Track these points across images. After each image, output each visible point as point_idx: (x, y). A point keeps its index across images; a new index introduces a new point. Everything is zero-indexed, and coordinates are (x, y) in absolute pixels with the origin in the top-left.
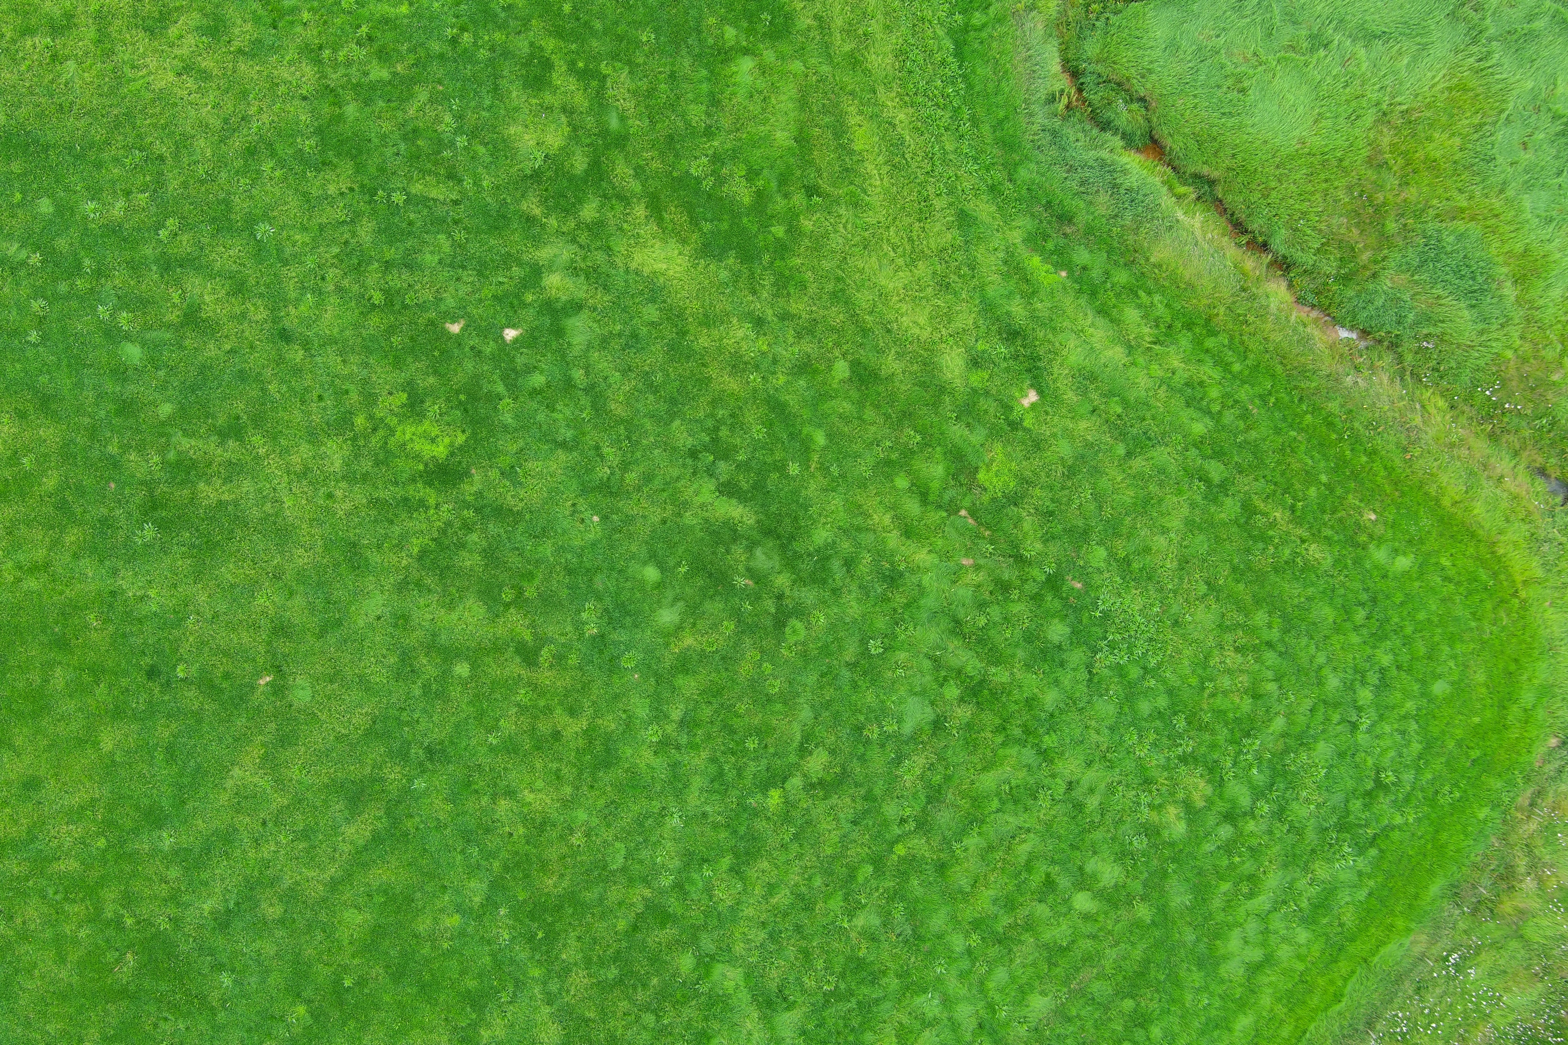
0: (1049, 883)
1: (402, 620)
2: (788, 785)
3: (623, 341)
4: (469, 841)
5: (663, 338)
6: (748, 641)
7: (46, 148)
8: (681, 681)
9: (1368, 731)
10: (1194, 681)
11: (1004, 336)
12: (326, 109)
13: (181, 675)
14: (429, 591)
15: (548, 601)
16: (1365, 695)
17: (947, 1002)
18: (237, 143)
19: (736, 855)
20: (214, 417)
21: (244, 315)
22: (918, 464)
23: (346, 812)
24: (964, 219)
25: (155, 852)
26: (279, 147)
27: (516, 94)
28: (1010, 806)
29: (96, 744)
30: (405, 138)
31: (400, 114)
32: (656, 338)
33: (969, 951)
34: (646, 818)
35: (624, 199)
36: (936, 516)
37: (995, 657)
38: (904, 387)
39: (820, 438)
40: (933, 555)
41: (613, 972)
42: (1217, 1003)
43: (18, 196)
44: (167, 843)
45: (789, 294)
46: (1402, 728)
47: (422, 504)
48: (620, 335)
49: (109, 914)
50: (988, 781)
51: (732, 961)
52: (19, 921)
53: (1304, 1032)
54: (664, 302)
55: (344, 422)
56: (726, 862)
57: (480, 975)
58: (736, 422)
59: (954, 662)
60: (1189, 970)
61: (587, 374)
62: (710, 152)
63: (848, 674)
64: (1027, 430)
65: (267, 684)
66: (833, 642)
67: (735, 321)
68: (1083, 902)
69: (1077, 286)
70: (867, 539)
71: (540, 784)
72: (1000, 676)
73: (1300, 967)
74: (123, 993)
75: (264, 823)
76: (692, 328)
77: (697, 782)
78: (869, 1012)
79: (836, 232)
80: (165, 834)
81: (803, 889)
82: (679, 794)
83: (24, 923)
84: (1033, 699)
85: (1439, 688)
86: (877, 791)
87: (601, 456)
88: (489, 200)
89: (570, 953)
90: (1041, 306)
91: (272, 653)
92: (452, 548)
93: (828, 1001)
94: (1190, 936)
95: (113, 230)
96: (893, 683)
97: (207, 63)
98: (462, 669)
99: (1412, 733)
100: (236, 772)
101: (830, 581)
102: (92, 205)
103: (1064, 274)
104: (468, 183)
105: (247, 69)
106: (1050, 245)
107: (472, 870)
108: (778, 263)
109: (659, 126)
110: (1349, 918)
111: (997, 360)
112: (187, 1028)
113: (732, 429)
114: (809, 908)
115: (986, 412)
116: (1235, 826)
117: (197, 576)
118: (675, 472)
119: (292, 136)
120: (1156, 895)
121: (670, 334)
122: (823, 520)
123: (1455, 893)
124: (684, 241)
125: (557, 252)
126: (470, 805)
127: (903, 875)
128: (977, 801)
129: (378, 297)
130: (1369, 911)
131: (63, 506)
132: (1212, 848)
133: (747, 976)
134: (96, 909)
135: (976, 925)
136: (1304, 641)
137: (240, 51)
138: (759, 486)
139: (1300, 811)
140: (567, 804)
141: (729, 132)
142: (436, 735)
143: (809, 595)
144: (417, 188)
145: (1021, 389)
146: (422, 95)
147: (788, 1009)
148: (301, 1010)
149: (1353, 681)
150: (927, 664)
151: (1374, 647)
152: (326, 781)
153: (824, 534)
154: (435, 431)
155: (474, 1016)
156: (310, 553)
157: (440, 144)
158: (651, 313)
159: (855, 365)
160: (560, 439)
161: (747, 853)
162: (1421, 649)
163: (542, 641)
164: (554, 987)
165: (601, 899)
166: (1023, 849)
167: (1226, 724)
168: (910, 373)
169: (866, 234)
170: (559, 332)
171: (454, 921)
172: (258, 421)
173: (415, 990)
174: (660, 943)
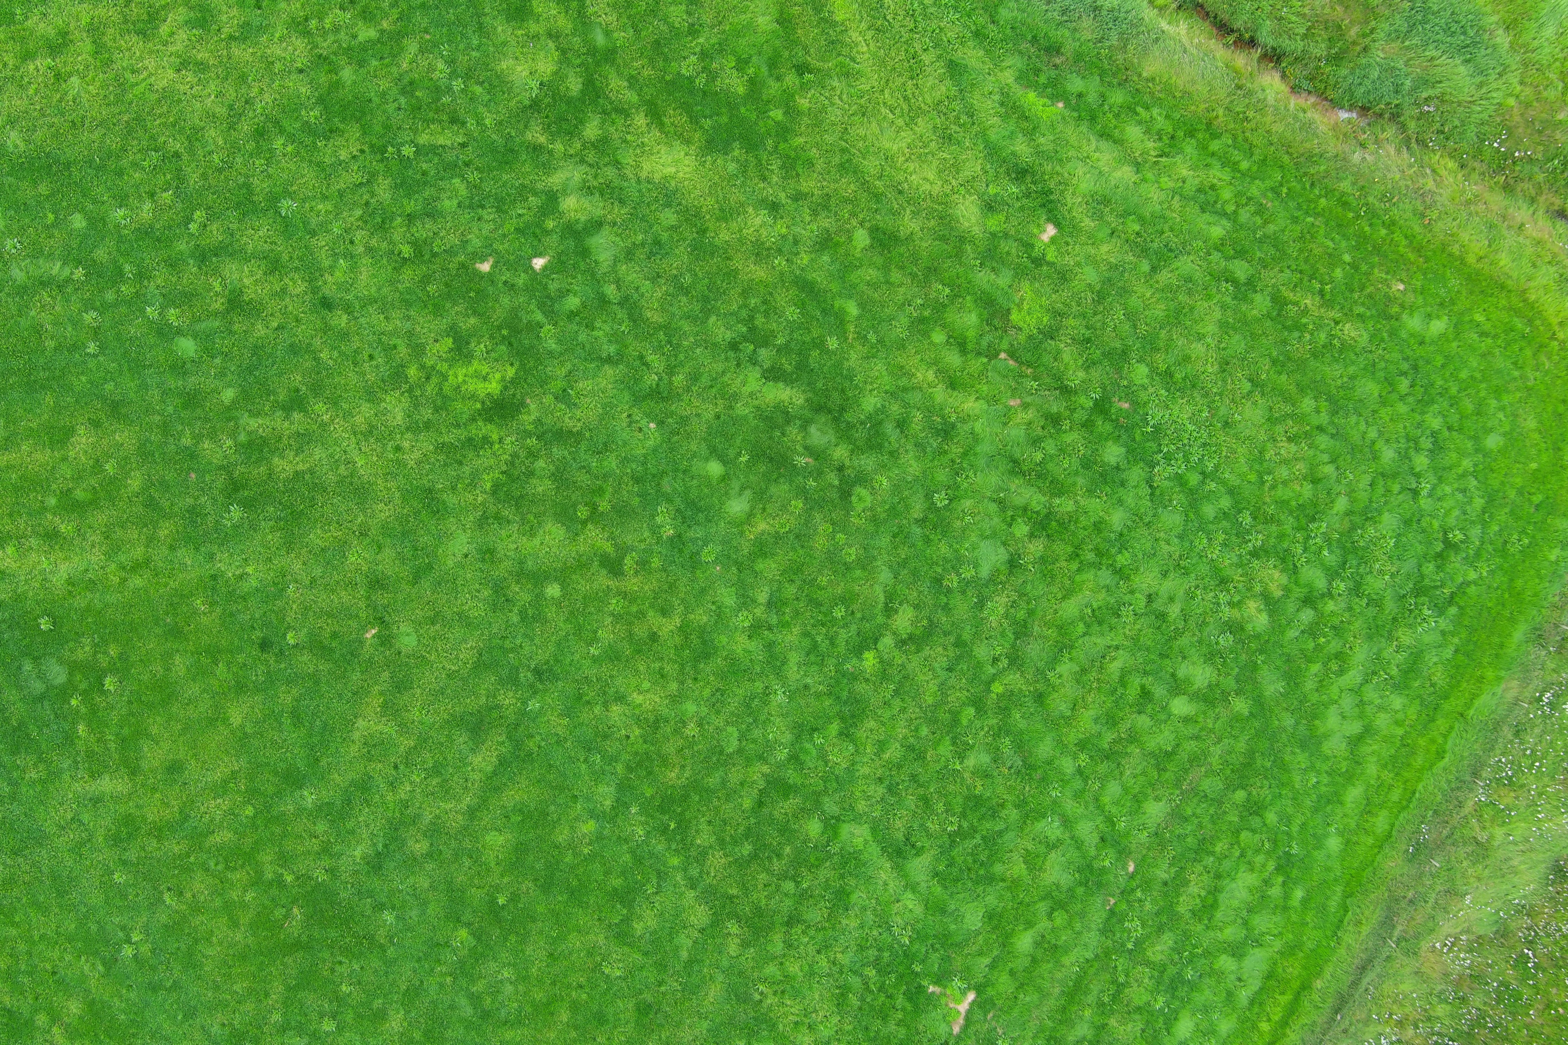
0: (1145, 694)
1: (488, 554)
2: (880, 646)
3: (647, 249)
4: (589, 750)
5: (684, 240)
6: (818, 517)
7: (68, 165)
8: (761, 566)
9: (1430, 495)
10: (1253, 477)
11: (1013, 176)
12: (323, 79)
13: (292, 642)
14: (508, 522)
15: (622, 512)
16: (1421, 461)
17: (1067, 822)
18: (245, 127)
19: (843, 719)
20: (274, 393)
21: (284, 291)
22: (951, 316)
23: (470, 743)
24: (954, 69)
25: (300, 810)
26: (285, 123)
27: (502, 29)
28: (1096, 628)
29: (225, 720)
30: (403, 92)
31: (394, 69)
32: (678, 241)
33: (1080, 771)
34: (752, 699)
35: (623, 111)
36: (977, 364)
37: (1058, 489)
38: (925, 245)
39: (852, 309)
40: (982, 401)
41: (747, 849)
42: (1325, 779)
43: (51, 217)
44: (310, 800)
45: (798, 175)
46: (1462, 487)
47: (486, 441)
48: (643, 245)
49: (269, 876)
50: (1071, 608)
51: (857, 819)
52: (189, 895)
53: (1414, 793)
54: (680, 204)
55: (397, 376)
56: (834, 728)
57: (623, 873)
58: (769, 308)
59: (1019, 501)
60: (1293, 753)
61: (619, 288)
62: (697, 50)
63: (918, 530)
64: (1049, 264)
65: (374, 637)
66: (899, 503)
67: (750, 210)
68: (1180, 706)
69: (1075, 114)
70: (915, 398)
71: (646, 685)
72: (1065, 505)
73: (1400, 731)
74: (297, 945)
75: (396, 767)
76: (711, 225)
77: (794, 658)
78: (995, 844)
79: (832, 104)
80: (306, 793)
81: (912, 740)
82: (779, 673)
83: (194, 896)
84: (1100, 522)
85: (1493, 442)
86: (966, 636)
87: (646, 364)
88: (494, 136)
89: (704, 837)
90: (1044, 141)
91: (372, 606)
92: (523, 477)
93: (954, 841)
94: (1288, 721)
95: (145, 232)
96: (963, 532)
97: (202, 55)
98: (553, 590)
99: (1473, 489)
100: (361, 723)
101: (886, 444)
102: (121, 212)
103: (1061, 105)
104: (471, 124)
105: (241, 53)
106: (1042, 79)
107: (598, 777)
108: (782, 146)
109: (644, 33)
110: (1439, 677)
111: (1010, 201)
112: (362, 968)
113: (766, 314)
114: (921, 756)
115: (1008, 253)
116: (1315, 609)
117: (289, 545)
118: (719, 367)
119: (295, 110)
120: (1249, 687)
121: (690, 235)
122: (869, 387)
123: (1538, 636)
124: (688, 142)
125: (569, 175)
126: (585, 716)
127: (1004, 711)
128: (1062, 628)
129: (407, 250)
130: (1458, 667)
131: (151, 504)
132: (1297, 634)
133: (874, 830)
134: (256, 872)
135: (1082, 745)
136: (1353, 419)
137: (231, 38)
138: (802, 366)
139: (1375, 584)
140: (676, 699)
141: (712, 27)
142: (541, 656)
143: (868, 462)
144: (423, 139)
145: (1039, 225)
146: (412, 47)
147: (917, 854)
148: (463, 933)
149: (1407, 449)
150: (993, 507)
151: (1423, 413)
152: (446, 717)
153: (873, 400)
154: (485, 369)
155: (625, 911)
156: (391, 506)
157: (437, 91)
158: (669, 217)
159: (874, 231)
160: (604, 355)
161: (853, 716)
162: (1468, 406)
163: (623, 550)
164: (694, 872)
165: (724, 782)
166: (1114, 667)
167: (1291, 512)
168: (929, 229)
169: (862, 101)
170: (584, 253)
171: (589, 827)
172: (317, 389)
173: (565, 896)
174: (786, 814)
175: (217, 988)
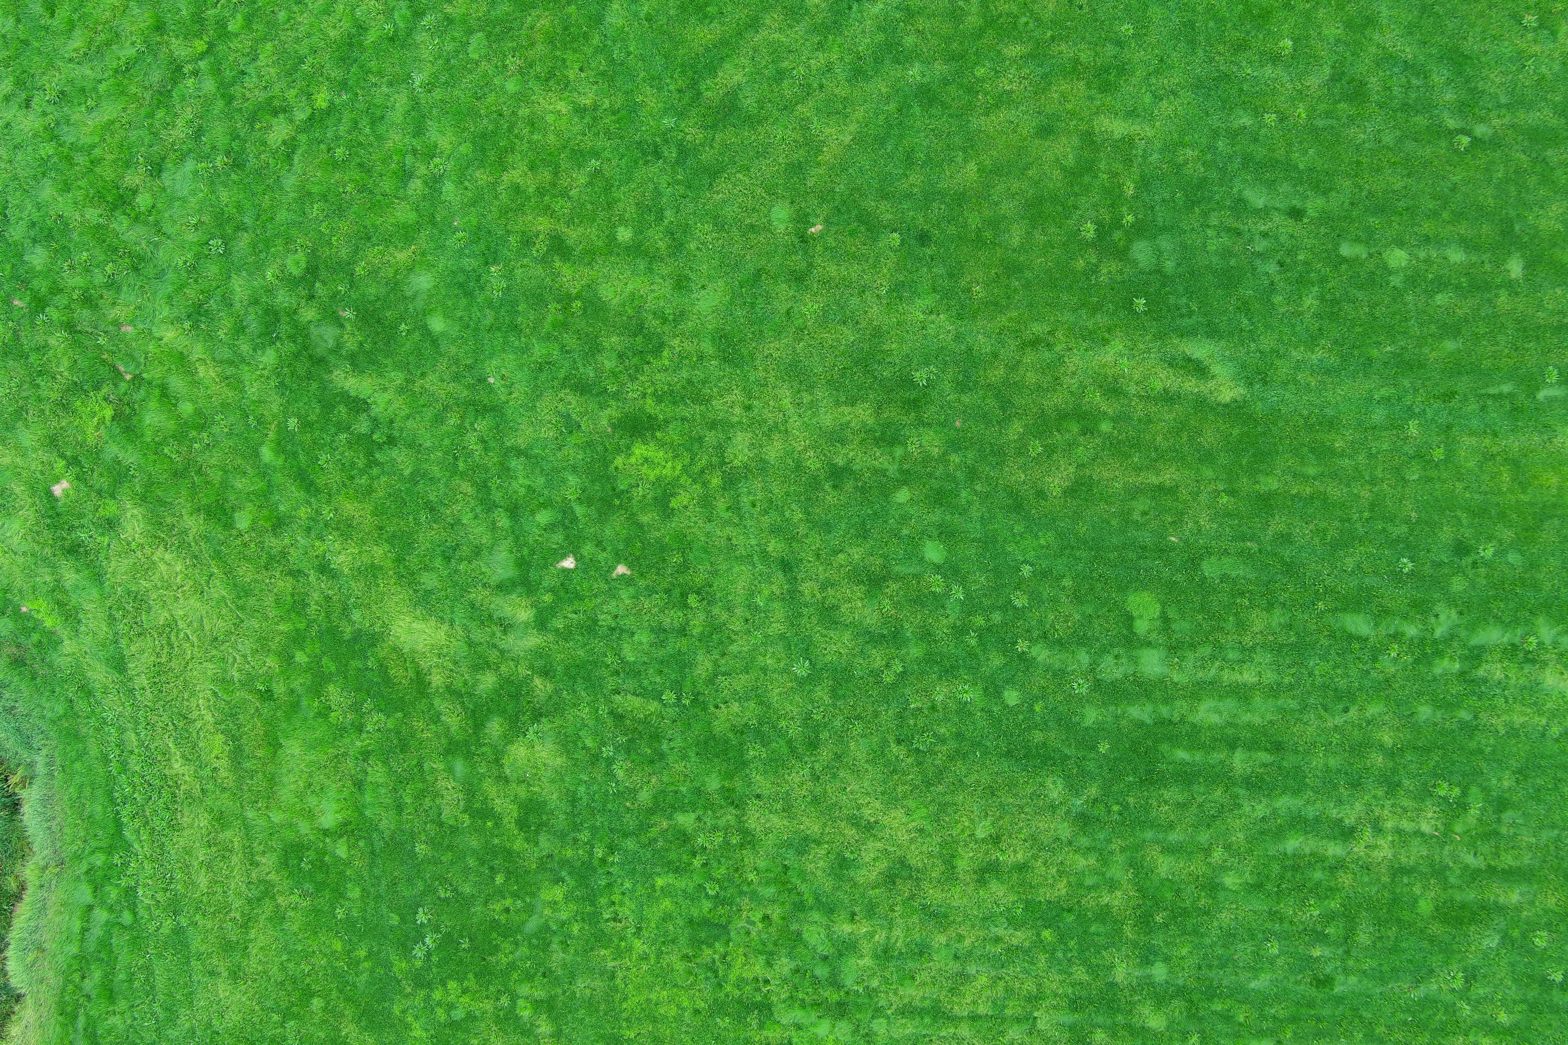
1: (681, 283)
2: (308, 112)
3: (458, 553)
4: (622, 65)
5: (418, 555)
7: (1009, 754)
11: (82, 550)
12: (738, 784)
13: (895, 235)
14: (655, 314)
15: (538, 300)
18: (825, 754)
20: (856, 488)
21: (823, 588)
22: (171, 425)
24: (119, 664)
26: (785, 750)
27: (553, 796)
29: (982, 170)
30: (662, 756)
31: (665, 779)
32: (425, 556)
34: (447, 83)
35: (452, 692)
36: (153, 373)
37: (99, 233)
38: (181, 502)
39: (267, 454)
40: (157, 335)
43: (1037, 708)
44: (916, 70)
45: (293, 595)
47: (659, 399)
48: (461, 559)
54: (415, 591)
55: (731, 481)
58: (348, 470)
59: (140, 229)
61: (494, 523)
62: (364, 735)
64: (62, 456)
65: (814, 225)
66: (260, 252)
67: (346, 571)
69: (9, 596)
70: (225, 353)
76: (389, 564)
77: (397, 115)
79: (244, 656)
87: (483, 441)
88: (584, 694)
90: (46, 577)
91: (808, 256)
92: (630, 354)
95: (949, 672)
97: (851, 832)
98: (624, 234)
100: (846, 139)
101: (260, 312)
102: (967, 697)
103: (24, 609)
104: (603, 710)
105: (812, 826)
106: (35, 637)
108: (302, 626)
109: (415, 762)
111: (91, 526)
113: (353, 464)
115: (101, 475)
117: (877, 333)
118: (410, 423)
119: (771, 760)
121: (413, 561)
122: (266, 373)
124: (395, 649)
125: (519, 643)
126: (619, 100)
127: (198, 21)
129: (692, 600)
131: (1005, 404)
137: (818, 843)
138: (328, 406)
141: (345, 754)
143: (283, 299)
144: (654, 706)
145: (68, 496)
146: (645, 796)
150: (168, 228)
153: (264, 359)
154: (645, 469)
156: (766, 352)
157: (629, 749)
158: (429, 580)
159: (229, 525)
160: (523, 459)
161: (350, 45)
168: (174, 515)
169: (214, 652)
170: (522, 564)
172: (815, 484)
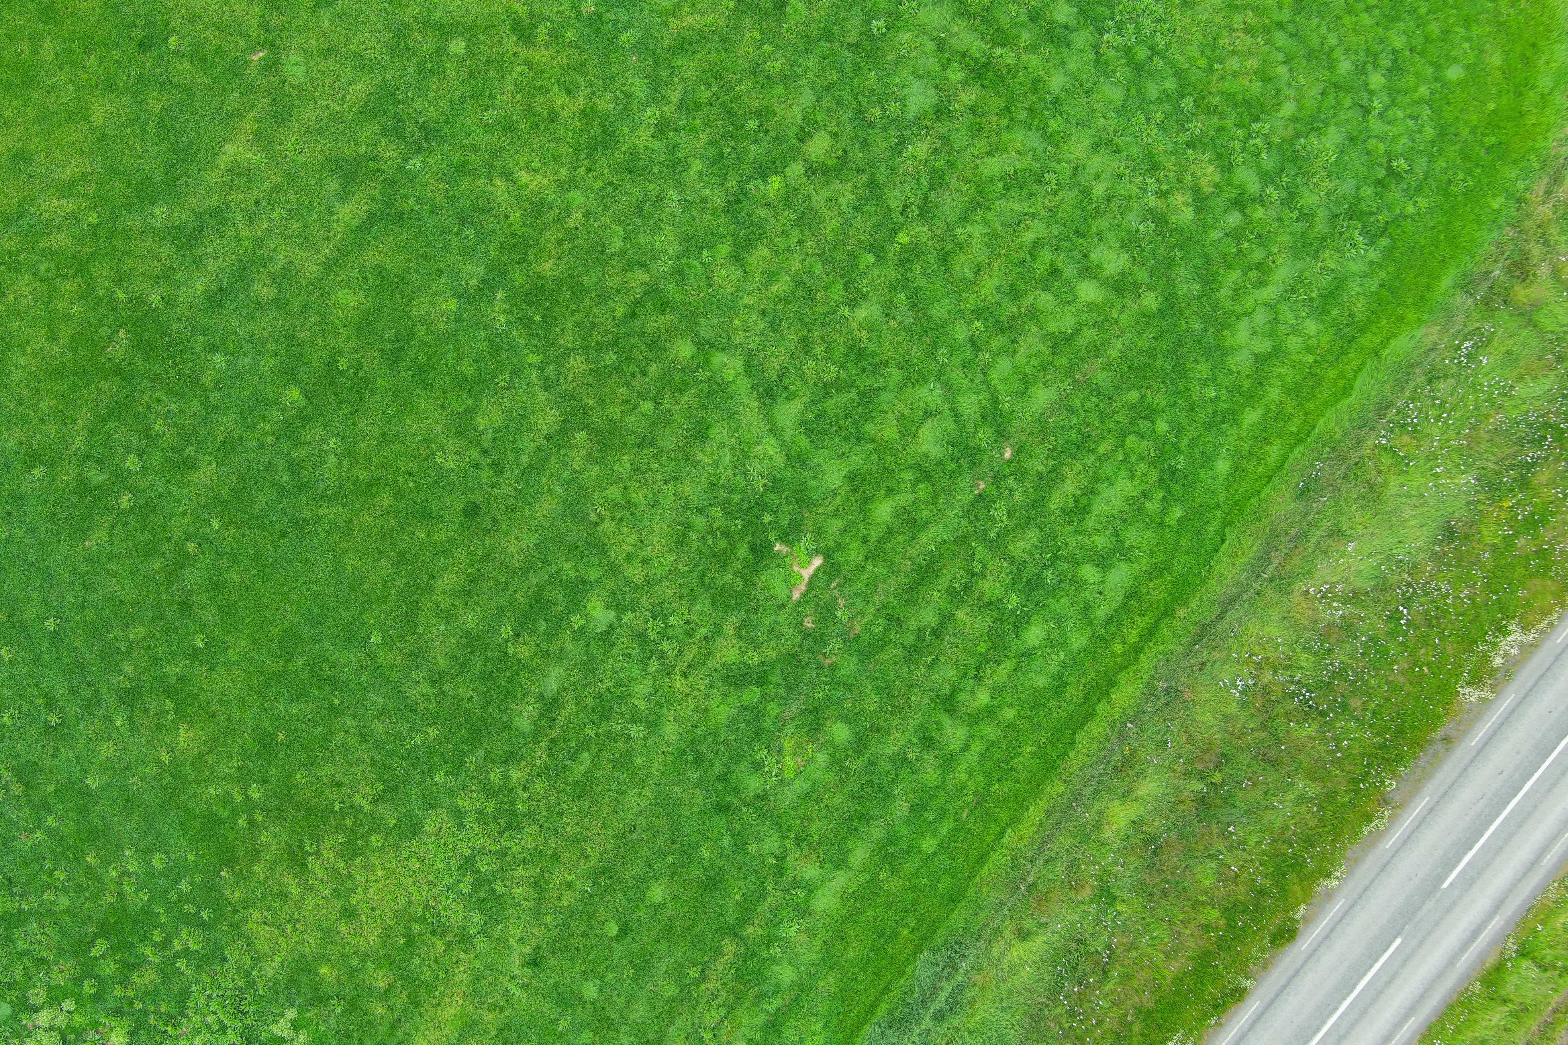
0: (1055, 272)
2: (789, 171)
4: (465, 222)
6: (747, 22)
8: (679, 62)
9: (1381, 116)
10: (1202, 63)
13: (173, 47)
16: (1376, 80)
17: (951, 393)
23: (341, 192)
25: (147, 229)
28: (1015, 192)
29: (86, 119)
33: (972, 341)
34: (644, 202)
37: (1001, 38)
41: (611, 357)
42: (1224, 394)
44: (160, 220)
46: (1415, 114)
49: (100, 292)
50: (992, 167)
51: (730, 348)
52: (11, 297)
53: (1314, 427)
56: (725, 248)
57: (477, 361)
59: (957, 44)
60: (1195, 361)
63: (850, 56)
65: (260, 59)
66: (835, 24)
68: (1088, 291)
71: (536, 164)
72: (1005, 57)
73: (1310, 358)
74: (115, 371)
75: (257, 201)
78: (871, 402)
80: (157, 211)
81: (804, 277)
82: (678, 178)
83: (15, 299)
84: (1039, 81)
85: (1454, 73)
86: (879, 177)
89: (568, 339)
91: (265, 27)
93: (828, 393)
94: (1196, 325)
96: (896, 65)
98: (457, 47)
99: (1425, 118)
100: (229, 148)
110: (1360, 308)
112: (181, 411)
114: (810, 296)
116: (1243, 212)
120: (1162, 282)
123: (1467, 285)
126: (466, 184)
130: (1380, 302)
132: (1221, 235)
133: (748, 365)
134: (87, 286)
135: (980, 313)
136: (1315, 21)
139: (1308, 199)
140: (564, 185)
147: (788, 398)
148: (295, 393)
149: (1365, 63)
150: (931, 46)
151: (1387, 29)
152: (320, 159)
155: (470, 401)
161: (748, 240)
162: (1434, 28)
163: (538, 18)
164: (551, 371)
165: (600, 283)
166: (1027, 236)
167: (1236, 106)
171: (450, 304)
173: (410, 374)
174: (659, 329)
175: (21, 402)
